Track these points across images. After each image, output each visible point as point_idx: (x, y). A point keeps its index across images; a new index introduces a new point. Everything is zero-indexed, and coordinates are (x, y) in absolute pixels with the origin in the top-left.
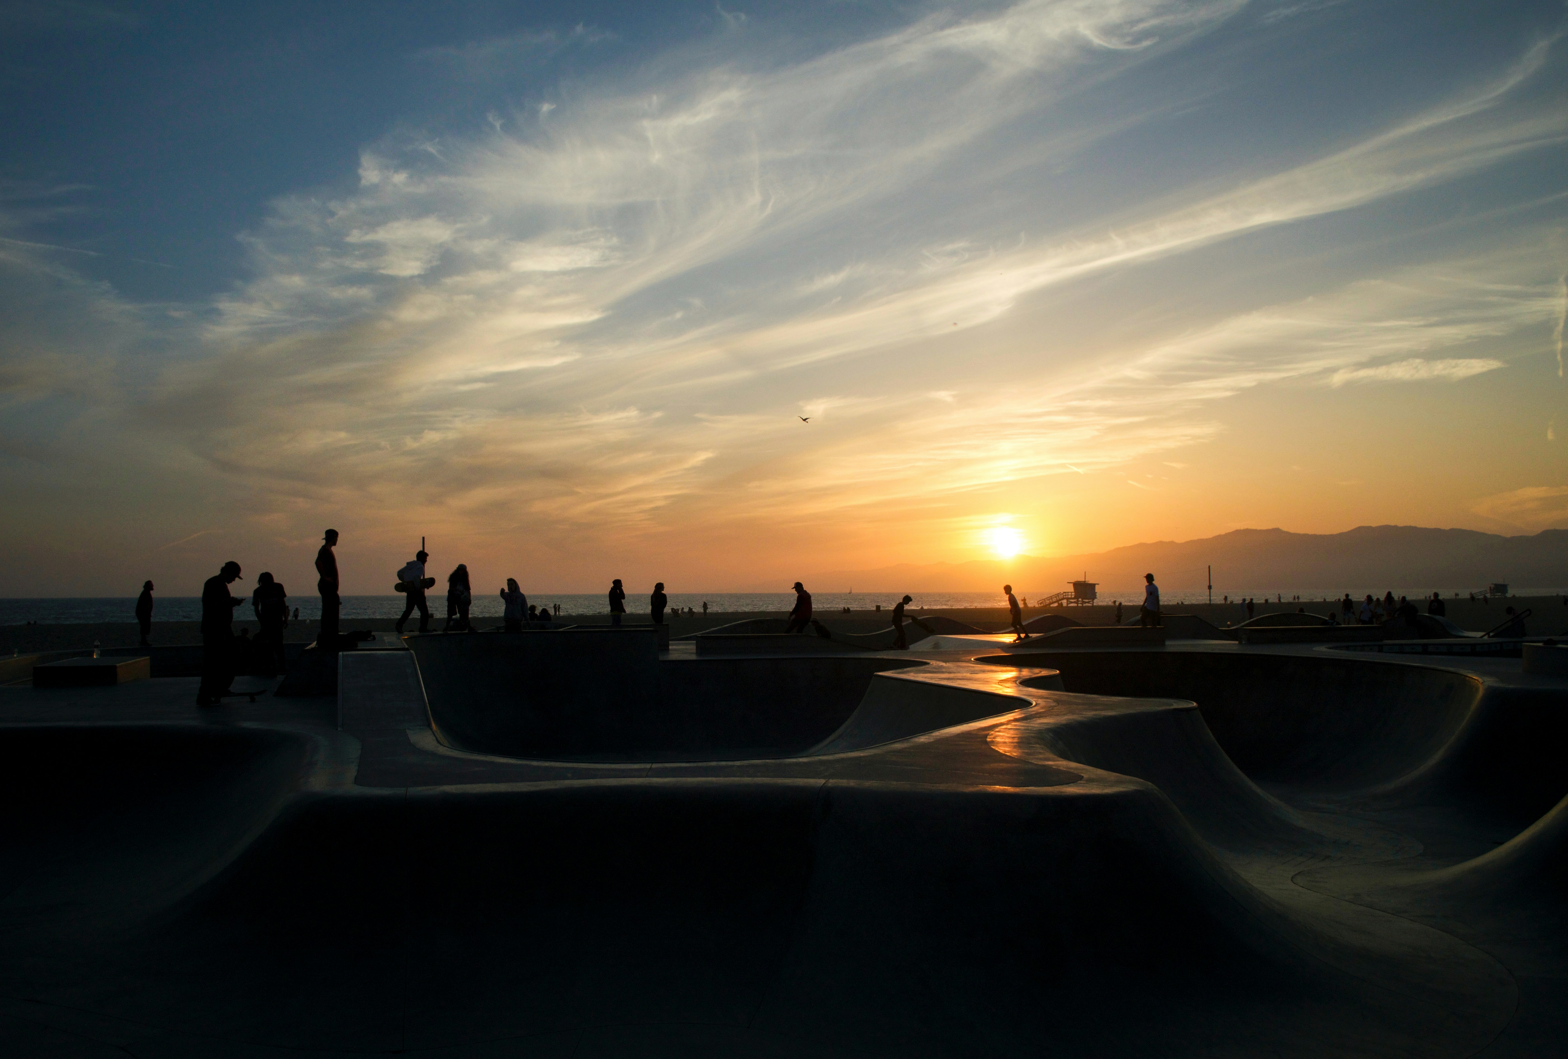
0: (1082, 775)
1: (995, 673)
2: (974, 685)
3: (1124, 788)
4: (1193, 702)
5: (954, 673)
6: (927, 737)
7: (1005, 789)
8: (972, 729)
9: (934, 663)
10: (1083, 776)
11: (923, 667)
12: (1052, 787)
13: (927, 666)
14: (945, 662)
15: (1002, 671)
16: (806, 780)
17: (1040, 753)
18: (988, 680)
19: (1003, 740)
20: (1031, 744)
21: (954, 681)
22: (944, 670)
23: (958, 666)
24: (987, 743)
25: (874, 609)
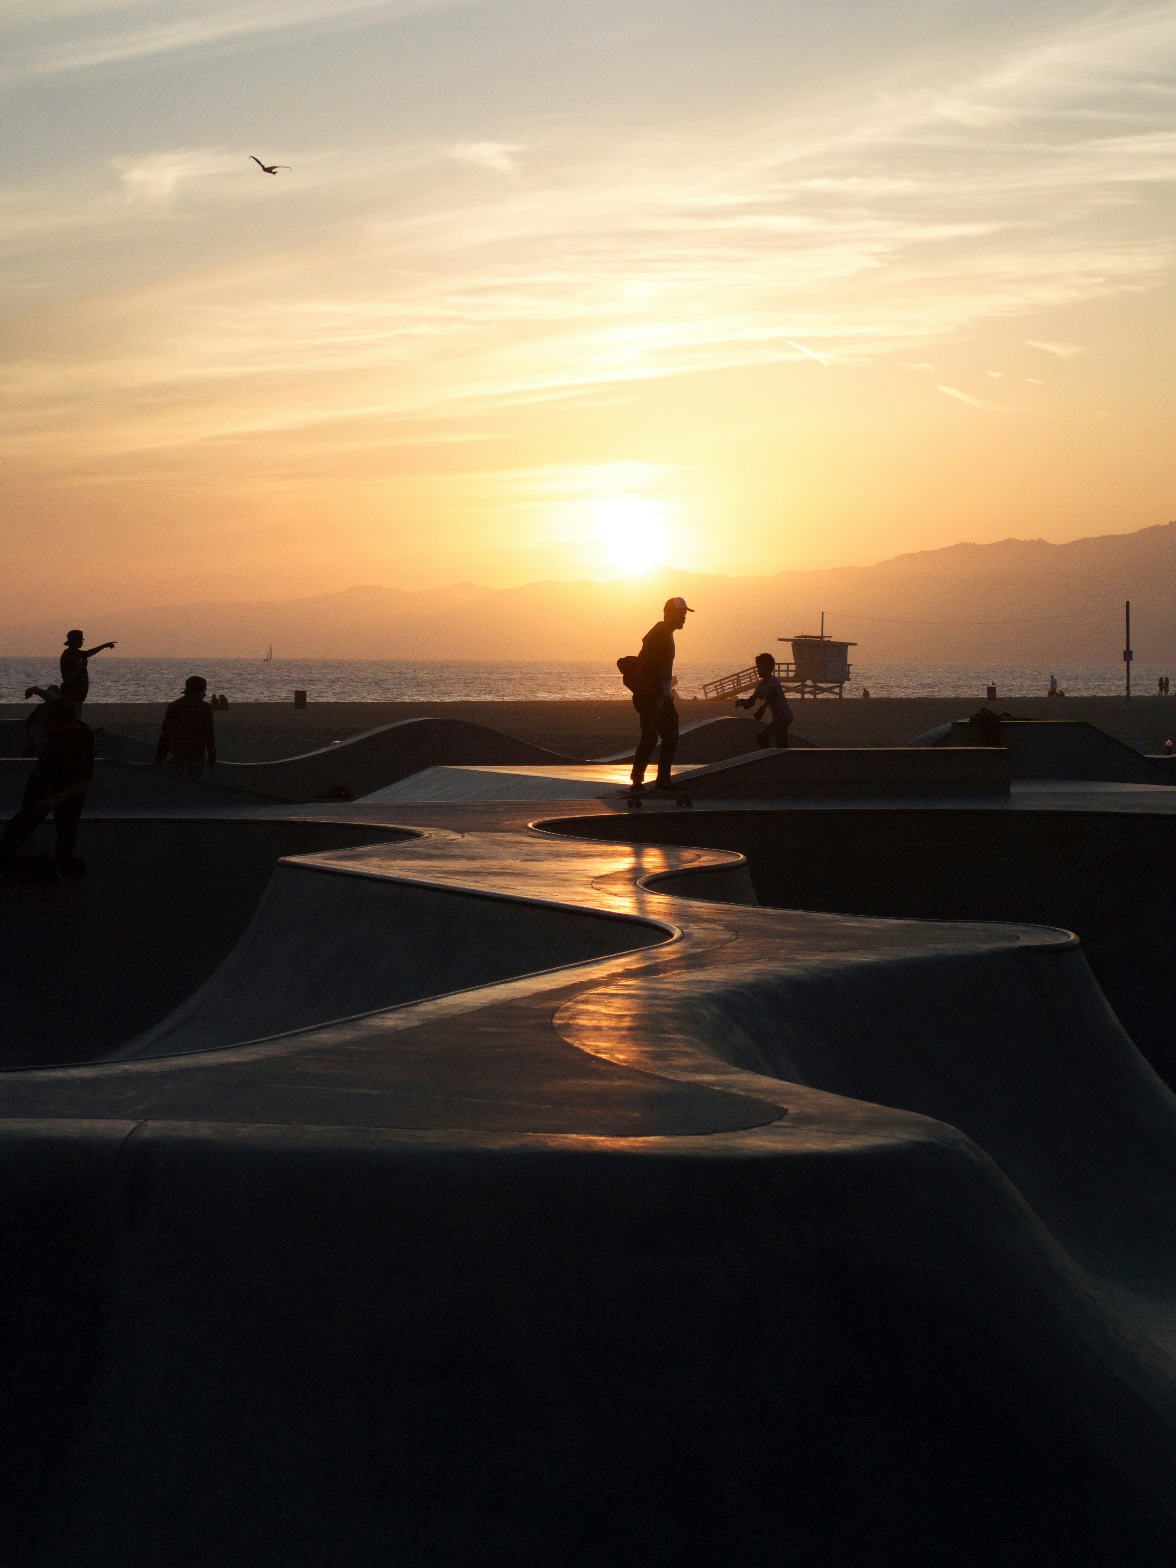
0: (785, 1106)
1: (586, 860)
2: (531, 888)
3: (886, 1137)
4: (1070, 933)
5: (483, 858)
6: (403, 1015)
7: (592, 1141)
8: (518, 995)
9: (432, 834)
10: (786, 1110)
11: (405, 844)
12: (709, 1137)
13: (415, 841)
14: (461, 831)
15: (601, 855)
16: (86, 1123)
17: (684, 1054)
18: (566, 876)
19: (594, 1023)
20: (663, 1032)
21: (479, 879)
22: (456, 851)
23: (494, 842)
24: (551, 1028)
25: (293, 702)
